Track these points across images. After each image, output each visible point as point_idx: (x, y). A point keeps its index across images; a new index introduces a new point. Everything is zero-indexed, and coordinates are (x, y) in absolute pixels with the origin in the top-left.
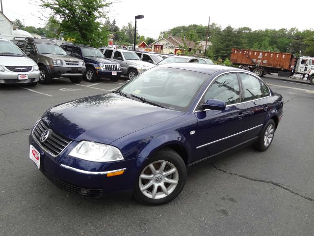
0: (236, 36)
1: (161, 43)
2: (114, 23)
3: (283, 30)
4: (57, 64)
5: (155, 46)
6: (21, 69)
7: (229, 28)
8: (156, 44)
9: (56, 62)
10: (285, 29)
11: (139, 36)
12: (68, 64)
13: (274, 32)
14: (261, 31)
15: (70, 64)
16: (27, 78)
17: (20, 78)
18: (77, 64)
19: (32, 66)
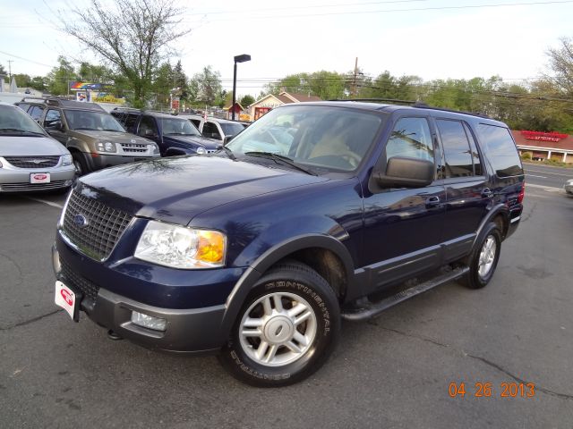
0: (397, 90)
1: (267, 103)
2: (179, 67)
3: (476, 81)
4: (105, 151)
5: (257, 109)
6: (37, 162)
7: (386, 76)
8: (258, 106)
9: (104, 147)
10: (480, 79)
11: (225, 92)
12: (127, 150)
13: (461, 83)
14: (440, 82)
15: (131, 150)
16: (48, 180)
17: (33, 181)
18: (145, 150)
19: (59, 156)
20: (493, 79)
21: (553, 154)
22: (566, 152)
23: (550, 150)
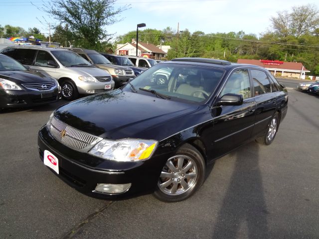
1: (126, 48)
8: (120, 50)
20: (240, 33)
21: (277, 71)
22: (283, 70)
23: (276, 70)
